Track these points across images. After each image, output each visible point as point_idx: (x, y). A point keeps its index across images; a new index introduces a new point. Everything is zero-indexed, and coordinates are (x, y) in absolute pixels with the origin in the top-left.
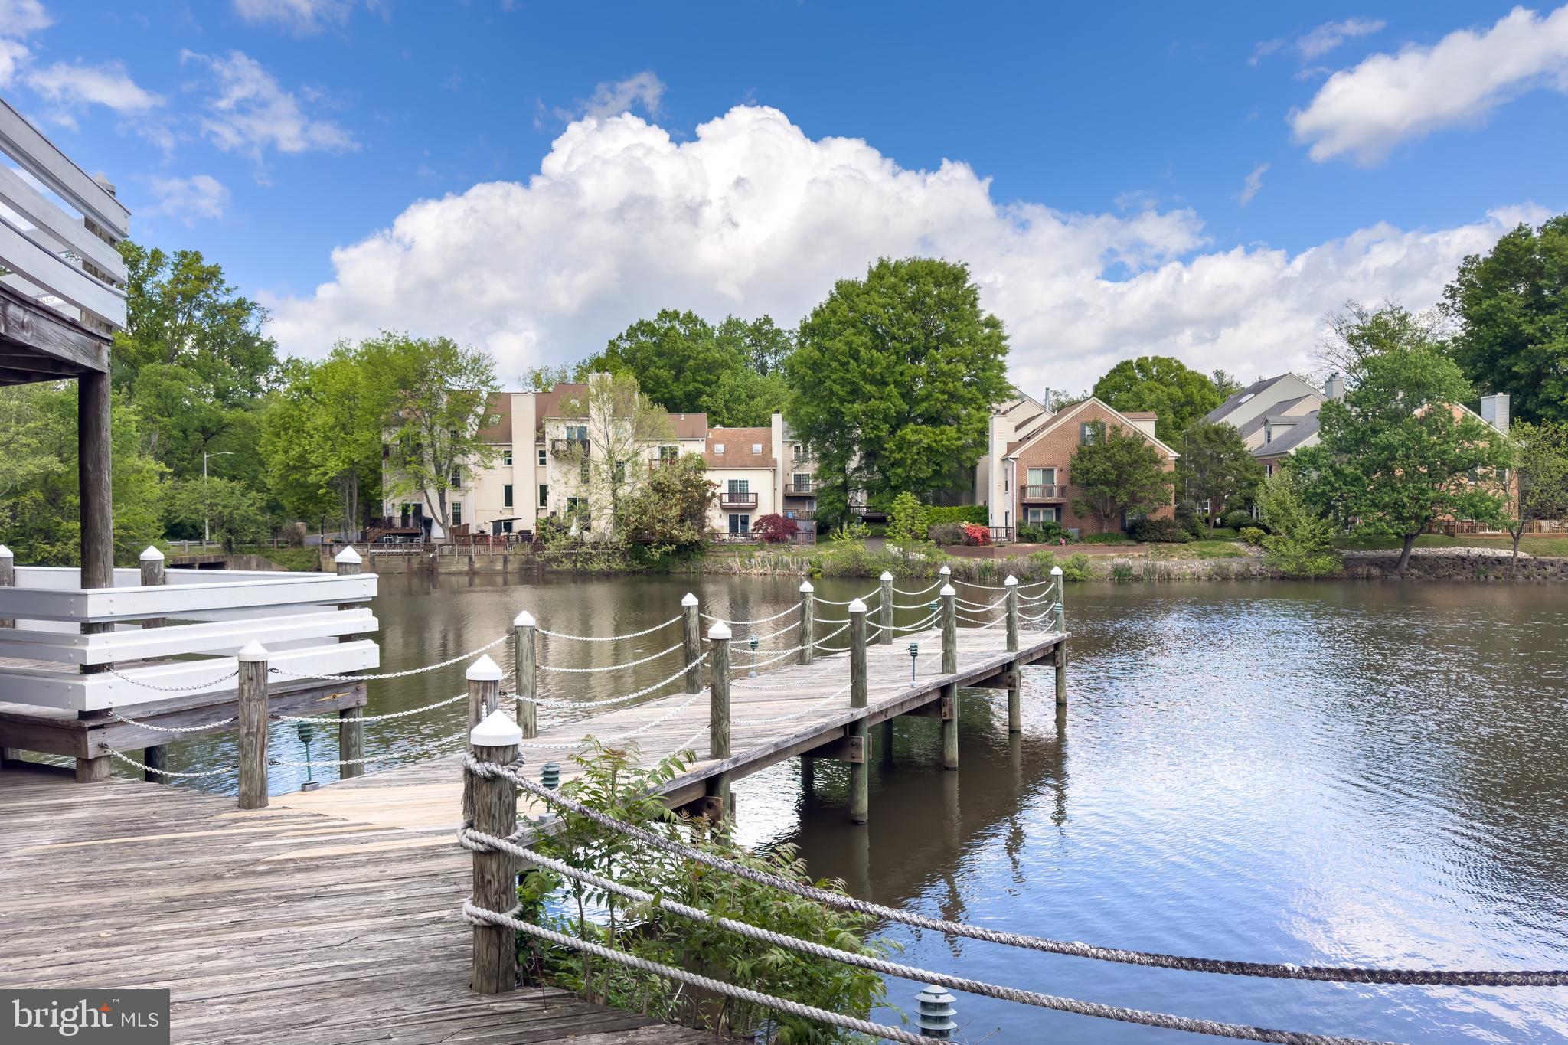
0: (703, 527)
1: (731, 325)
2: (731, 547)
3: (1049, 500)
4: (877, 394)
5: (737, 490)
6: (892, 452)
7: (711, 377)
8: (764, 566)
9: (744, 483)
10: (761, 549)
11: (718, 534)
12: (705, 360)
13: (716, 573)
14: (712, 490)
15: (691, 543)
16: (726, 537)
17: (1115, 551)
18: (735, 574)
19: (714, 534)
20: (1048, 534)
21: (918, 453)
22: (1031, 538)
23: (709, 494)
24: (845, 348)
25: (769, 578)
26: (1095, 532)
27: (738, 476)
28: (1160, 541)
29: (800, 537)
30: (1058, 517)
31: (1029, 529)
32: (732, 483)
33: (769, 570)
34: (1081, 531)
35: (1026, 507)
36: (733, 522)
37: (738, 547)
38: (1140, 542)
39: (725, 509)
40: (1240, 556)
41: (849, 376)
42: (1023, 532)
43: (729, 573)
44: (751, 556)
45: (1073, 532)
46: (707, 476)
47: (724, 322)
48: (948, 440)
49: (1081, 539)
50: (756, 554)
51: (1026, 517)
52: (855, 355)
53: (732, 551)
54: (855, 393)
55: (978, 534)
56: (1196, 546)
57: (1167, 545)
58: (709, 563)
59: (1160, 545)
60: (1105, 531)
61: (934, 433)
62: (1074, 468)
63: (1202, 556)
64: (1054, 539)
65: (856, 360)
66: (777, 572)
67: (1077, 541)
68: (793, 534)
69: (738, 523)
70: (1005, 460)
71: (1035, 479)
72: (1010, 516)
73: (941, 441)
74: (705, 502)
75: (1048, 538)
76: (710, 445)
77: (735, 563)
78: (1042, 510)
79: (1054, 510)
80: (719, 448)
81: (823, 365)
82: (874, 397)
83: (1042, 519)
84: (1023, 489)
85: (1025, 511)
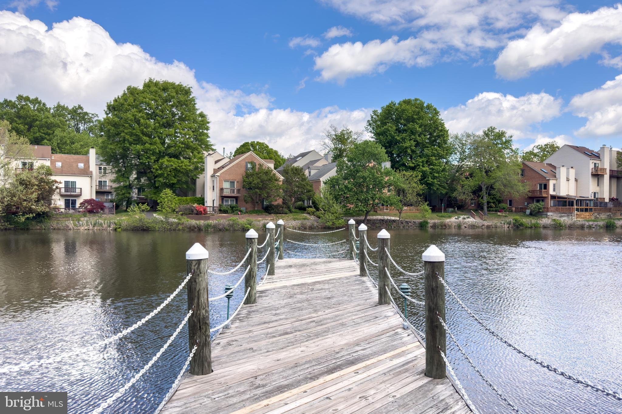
0: (50, 204)
1: (60, 108)
2: (66, 216)
3: (233, 195)
4: (149, 142)
5: (70, 187)
6: (157, 170)
7: (49, 131)
8: (88, 225)
9: (74, 183)
10: (85, 216)
11: (58, 209)
12: (46, 122)
13: (59, 229)
14: (56, 185)
15: (44, 213)
16: (63, 210)
17: (261, 217)
18: (70, 229)
19: (56, 208)
20: (233, 210)
21: (170, 172)
22: (225, 212)
23: (54, 187)
24: (133, 118)
25: (91, 231)
26: (252, 209)
27: (71, 179)
28: (277, 213)
29: (106, 211)
30: (237, 203)
31: (224, 208)
32: (67, 183)
33: (91, 227)
34: (246, 209)
35: (223, 198)
36: (67, 203)
37: (71, 216)
38: (270, 213)
39: (62, 196)
40: (308, 219)
41: (134, 131)
42: (222, 209)
43: (67, 229)
44: (79, 220)
45: (243, 209)
46: (53, 178)
47: (56, 105)
48: (185, 166)
49: (247, 212)
50: (82, 219)
51: (223, 202)
52: (138, 122)
53: (67, 217)
54: (138, 141)
55: (202, 210)
56: (291, 216)
57: (280, 215)
58: (54, 224)
59: (278, 215)
60: (256, 209)
61: (178, 162)
62: (244, 181)
63: (294, 219)
64: (236, 212)
65: (138, 124)
66: (96, 228)
67: (245, 213)
68: (102, 209)
69: (70, 203)
70: (213, 176)
71: (226, 185)
72: (215, 202)
73: (182, 166)
74: (51, 191)
75: (233, 212)
76: (53, 162)
77: (71, 224)
78: (229, 199)
79: (235, 199)
80: (59, 164)
81: (120, 125)
82: (148, 143)
83: (229, 203)
84: (222, 190)
85: (222, 200)
